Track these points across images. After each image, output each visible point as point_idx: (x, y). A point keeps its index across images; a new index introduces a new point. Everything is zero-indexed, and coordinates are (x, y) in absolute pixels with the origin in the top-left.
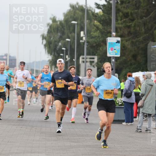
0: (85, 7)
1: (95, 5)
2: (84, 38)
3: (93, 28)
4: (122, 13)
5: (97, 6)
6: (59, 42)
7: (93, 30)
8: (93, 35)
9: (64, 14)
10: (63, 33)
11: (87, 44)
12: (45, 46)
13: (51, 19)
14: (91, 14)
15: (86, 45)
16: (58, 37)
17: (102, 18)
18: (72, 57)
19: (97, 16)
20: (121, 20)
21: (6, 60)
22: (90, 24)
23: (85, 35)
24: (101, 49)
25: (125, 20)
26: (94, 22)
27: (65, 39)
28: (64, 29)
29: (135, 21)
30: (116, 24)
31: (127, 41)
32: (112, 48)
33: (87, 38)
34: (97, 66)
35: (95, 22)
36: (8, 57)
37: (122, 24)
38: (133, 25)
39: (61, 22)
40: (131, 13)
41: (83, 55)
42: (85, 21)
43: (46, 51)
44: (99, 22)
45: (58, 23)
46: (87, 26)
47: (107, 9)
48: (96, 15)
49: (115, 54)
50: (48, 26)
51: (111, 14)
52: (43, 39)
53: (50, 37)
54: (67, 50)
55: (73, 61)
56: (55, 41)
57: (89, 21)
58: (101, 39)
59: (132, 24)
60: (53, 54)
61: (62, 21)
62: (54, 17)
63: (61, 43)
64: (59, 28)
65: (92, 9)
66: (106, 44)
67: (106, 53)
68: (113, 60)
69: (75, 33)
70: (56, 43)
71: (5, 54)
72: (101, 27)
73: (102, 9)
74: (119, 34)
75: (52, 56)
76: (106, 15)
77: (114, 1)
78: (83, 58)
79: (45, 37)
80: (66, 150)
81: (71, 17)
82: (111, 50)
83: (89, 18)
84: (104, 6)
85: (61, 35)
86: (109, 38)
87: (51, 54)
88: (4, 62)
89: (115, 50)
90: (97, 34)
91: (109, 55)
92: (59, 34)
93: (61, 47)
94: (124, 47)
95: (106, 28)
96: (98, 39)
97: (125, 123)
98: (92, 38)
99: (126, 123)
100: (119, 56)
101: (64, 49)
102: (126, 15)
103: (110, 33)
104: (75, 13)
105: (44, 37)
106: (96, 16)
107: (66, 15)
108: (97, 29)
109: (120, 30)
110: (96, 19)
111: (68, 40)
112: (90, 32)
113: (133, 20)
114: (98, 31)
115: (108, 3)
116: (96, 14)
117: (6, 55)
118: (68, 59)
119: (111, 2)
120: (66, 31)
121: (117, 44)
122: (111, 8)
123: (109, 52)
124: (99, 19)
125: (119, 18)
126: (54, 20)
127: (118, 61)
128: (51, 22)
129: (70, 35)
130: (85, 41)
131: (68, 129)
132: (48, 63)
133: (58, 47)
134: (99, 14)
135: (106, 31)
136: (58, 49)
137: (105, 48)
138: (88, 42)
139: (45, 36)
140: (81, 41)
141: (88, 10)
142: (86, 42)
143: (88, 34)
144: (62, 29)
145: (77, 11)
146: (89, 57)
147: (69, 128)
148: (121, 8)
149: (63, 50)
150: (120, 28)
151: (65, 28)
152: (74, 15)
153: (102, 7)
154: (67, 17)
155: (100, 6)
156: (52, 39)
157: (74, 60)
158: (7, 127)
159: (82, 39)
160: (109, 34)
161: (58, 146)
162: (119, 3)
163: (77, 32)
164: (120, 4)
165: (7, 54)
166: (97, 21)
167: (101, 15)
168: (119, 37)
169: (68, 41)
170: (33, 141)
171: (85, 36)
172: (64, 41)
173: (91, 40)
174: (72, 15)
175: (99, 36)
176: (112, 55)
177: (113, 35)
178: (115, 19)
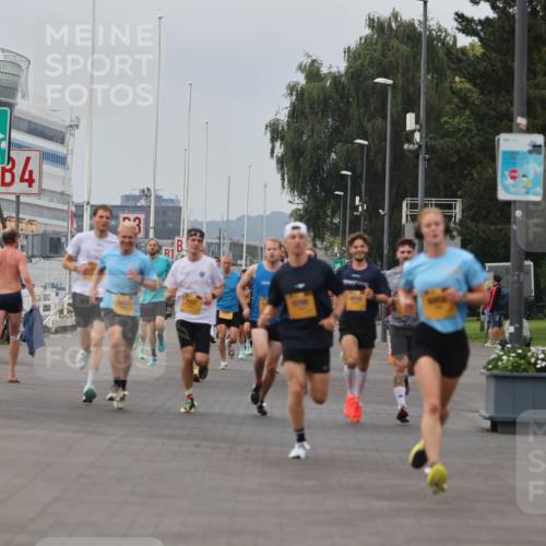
0: (420, 29)
1: (456, 20)
2: (417, 136)
3: (449, 103)
5: (464, 23)
6: (330, 151)
7: (448, 108)
8: (447, 126)
9: (348, 51)
10: (344, 119)
11: (427, 156)
12: (281, 162)
13: (301, 68)
14: (441, 53)
15: (425, 159)
16: (328, 131)
17: (480, 68)
18: (374, 203)
19: (464, 58)
21: (146, 210)
22: (436, 86)
23: (421, 127)
24: (475, 175)
26: (453, 81)
27: (351, 140)
28: (348, 102)
30: (528, 85)
32: (516, 172)
33: (427, 135)
34: (460, 233)
35: (457, 79)
36: (152, 199)
39: (336, 79)
42: (419, 77)
43: (283, 179)
44: (471, 79)
45: (328, 83)
46: (426, 93)
47: (497, 34)
48: (460, 55)
49: (523, 190)
50: (291, 94)
51: (510, 52)
52: (273, 140)
53: (302, 133)
54: (356, 179)
55: (379, 215)
56: (317, 147)
57: (435, 75)
58: (475, 140)
60: (308, 191)
61: (341, 76)
62: (313, 61)
63: (337, 153)
64: (330, 102)
65: (447, 35)
66: (493, 158)
67: (492, 187)
68: (519, 213)
69: (385, 118)
70: (320, 152)
71: (143, 191)
72: (475, 97)
73: (482, 34)
74: (539, 122)
75: (306, 197)
76: (494, 55)
77: (522, 9)
78: (414, 206)
79: (283, 131)
81: (371, 63)
82: (513, 178)
83: (434, 67)
84: (487, 22)
85: (336, 124)
86: (503, 137)
87: (302, 193)
88: (138, 219)
89: (524, 179)
90: (459, 121)
91: (502, 195)
92: (330, 122)
93: (336, 167)
95: (493, 100)
96: (466, 140)
98: (446, 134)
100: (538, 198)
103: (509, 117)
105: (276, 132)
106: (459, 60)
107: (353, 56)
108: (461, 105)
110: (459, 71)
112: (439, 116)
114: (467, 112)
115: (502, 13)
116: (458, 50)
117: (146, 194)
118: (361, 209)
119: (513, 10)
120: (354, 112)
121: (534, 156)
122: (513, 31)
123: (502, 184)
124: (470, 70)
125: (540, 68)
126: (312, 72)
128: (301, 79)
129: (369, 126)
130: (420, 146)
133: (326, 168)
134: (471, 53)
135: (493, 113)
136: (325, 175)
137: (491, 171)
138: (430, 150)
139: (280, 128)
140: (406, 146)
141: (430, 39)
142: (423, 149)
143: (431, 123)
144: (343, 105)
145: (395, 43)
146: (434, 200)
147: (362, 450)
149: (345, 177)
151: (351, 100)
152: (384, 56)
153: (479, 28)
154: (358, 64)
155: (473, 25)
156: (305, 138)
157: (381, 211)
159: (409, 137)
160: (505, 123)
162: (541, 14)
163: (392, 116)
164: (542, 17)
165: (149, 190)
166: (462, 75)
167: (475, 56)
168: (539, 133)
169: (361, 146)
171: (419, 131)
172: (349, 146)
173: (440, 143)
174: (377, 55)
175: (468, 130)
176: (514, 193)
177: (519, 124)
178: (525, 70)
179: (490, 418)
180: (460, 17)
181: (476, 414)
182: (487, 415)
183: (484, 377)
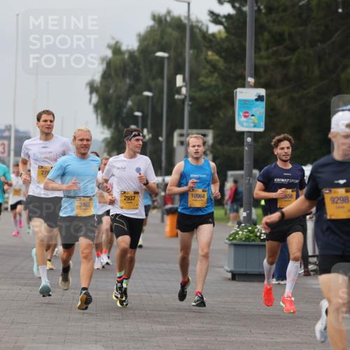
0: (186, 21)
1: (209, 15)
2: (184, 91)
3: (204, 68)
4: (270, 32)
5: (214, 17)
6: (127, 100)
7: (204, 72)
8: (203, 84)
9: (139, 35)
11: (190, 103)
12: (96, 107)
13: (109, 46)
14: (199, 36)
15: (188, 105)
16: (126, 87)
17: (225, 45)
18: (156, 133)
19: (214, 39)
20: (267, 49)
21: (9, 138)
22: (196, 57)
23: (187, 84)
24: (221, 115)
25: (275, 48)
26: (207, 55)
27: (140, 93)
28: (139, 69)
29: (300, 51)
30: (256, 58)
31: (279, 97)
32: (247, 113)
33: (190, 89)
34: (212, 152)
35: (210, 53)
36: (13, 131)
37: (268, 58)
38: (293, 61)
39: (131, 54)
40: (290, 35)
41: (182, 127)
42: (185, 52)
43: (97, 118)
44: (218, 53)
45: (126, 56)
46: (190, 62)
47: (234, 24)
48: (211, 37)
49: (252, 125)
50: (102, 63)
51: (242, 35)
52: (91, 93)
53: (108, 88)
54: (144, 117)
55: (159, 141)
56: (119, 97)
57: (195, 51)
58: (222, 93)
59: (291, 59)
60: (113, 125)
61: (134, 52)
62: (117, 43)
63: (132, 101)
64: (128, 68)
65: (203, 25)
66: (233, 104)
67: (232, 122)
68: (249, 139)
69: (163, 78)
70: (121, 100)
71: (7, 126)
72: (221, 64)
73: (226, 24)
74: (263, 80)
75: (112, 130)
76: (233, 37)
77: (251, 8)
78: (181, 135)
79: (97, 87)
80: (142, 341)
81: (154, 43)
82: (245, 117)
83: (194, 45)
84: (229, 17)
85: (132, 82)
86: (239, 90)
87: (109, 126)
88: (3, 144)
89: (253, 117)
90: (212, 80)
91: (239, 128)
92: (128, 81)
93: (132, 110)
94: (272, 110)
95: (233, 66)
96: (215, 92)
97: (274, 280)
98: (202, 89)
99: (278, 280)
100: (262, 129)
101: (138, 114)
102: (278, 39)
103: (243, 78)
104: (163, 33)
105: (93, 88)
106: (210, 41)
107: (143, 39)
108: (212, 70)
109: (266, 71)
110: (210, 48)
111: (147, 93)
112: (198, 77)
113: (293, 50)
114: (216, 75)
115: (239, 10)
116: (210, 35)
117: (8, 128)
118: (147, 137)
119: (246, 9)
120: (143, 74)
121: (258, 103)
122: (245, 22)
123: (239, 118)
124: (218, 47)
125: (263, 45)
126: (116, 50)
127: (260, 140)
128: (109, 54)
129: (152, 84)
130: (186, 97)
131: (147, 294)
132: (103, 145)
133: (125, 110)
134: (218, 37)
135: (232, 75)
136: (124, 115)
137: (231, 112)
138: (192, 99)
139: (95, 85)
140: (177, 97)
141: (192, 27)
142: (188, 98)
143: (193, 81)
144: (136, 70)
145: (169, 30)
146: (195, 131)
147: (148, 292)
148: (268, 21)
149: (137, 117)
150: (266, 68)
151: (141, 67)
152: (162, 38)
153: (224, 20)
154: (146, 43)
155: (220, 18)
156: (111, 91)
157: (160, 139)
158: (8, 290)
159: (178, 91)
160: (240, 81)
161: (125, 333)
162: (264, 11)
163: (168, 77)
164: (264, 13)
165: (10, 126)
166: (213, 51)
167: (221, 39)
168: (262, 87)
169: (148, 97)
170: (68, 321)
171: (186, 86)
172: (139, 97)
173: (198, 94)
174: (158, 37)
175: (217, 86)
176: (247, 127)
177: (249, 82)
178: (253, 47)
179: (231, 272)
180: (212, 13)
181: (222, 270)
182: (229, 269)
183: (227, 245)
